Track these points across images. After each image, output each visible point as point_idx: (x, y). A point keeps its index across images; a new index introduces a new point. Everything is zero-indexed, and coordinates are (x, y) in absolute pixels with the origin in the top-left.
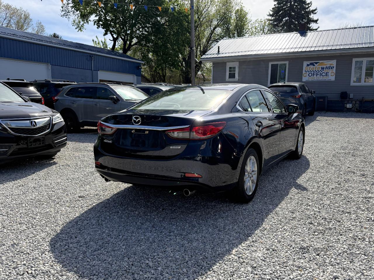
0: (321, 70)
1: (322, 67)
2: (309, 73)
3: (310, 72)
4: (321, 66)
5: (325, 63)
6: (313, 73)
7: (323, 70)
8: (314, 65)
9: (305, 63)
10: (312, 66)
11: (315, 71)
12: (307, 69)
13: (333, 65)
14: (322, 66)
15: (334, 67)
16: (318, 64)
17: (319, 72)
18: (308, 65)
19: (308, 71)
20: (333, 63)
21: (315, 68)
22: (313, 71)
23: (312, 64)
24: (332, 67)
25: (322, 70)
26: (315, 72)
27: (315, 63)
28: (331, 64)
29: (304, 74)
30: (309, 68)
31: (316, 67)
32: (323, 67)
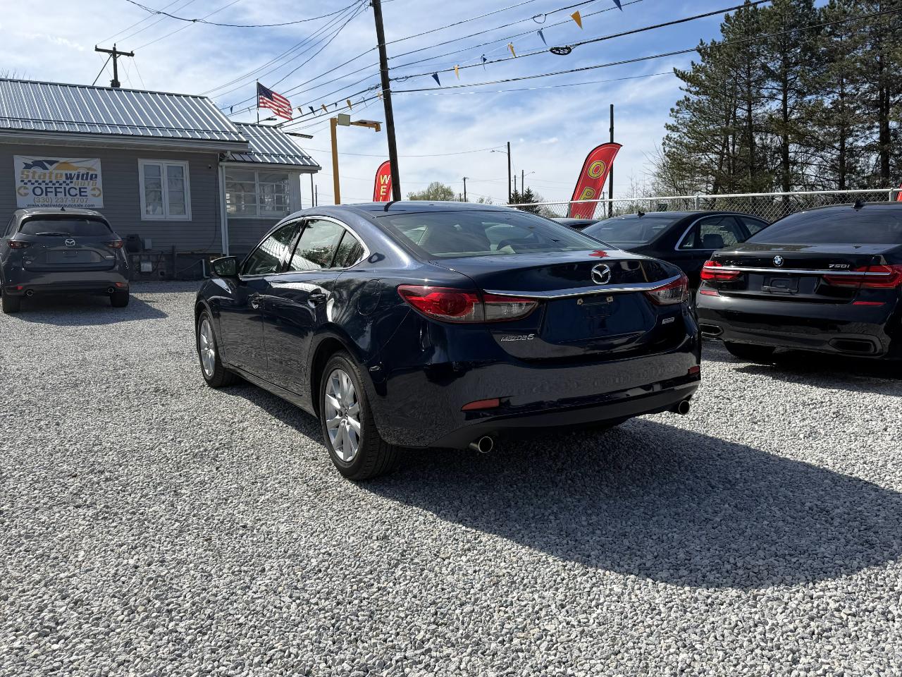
0: (64, 182)
1: (66, 174)
2: (34, 186)
3: (36, 185)
4: (64, 172)
5: (75, 165)
6: (46, 188)
7: (72, 182)
8: (46, 168)
9: (19, 162)
10: (39, 170)
11: (51, 182)
12: (28, 176)
13: (95, 170)
14: (68, 172)
15: (96, 175)
16: (55, 165)
17: (61, 184)
18: (28, 166)
19: (29, 181)
20: (95, 165)
21: (48, 175)
22: (44, 182)
23: (39, 164)
24: (92, 175)
25: (68, 182)
26: (50, 185)
27: (47, 162)
28: (89, 169)
29: (19, 189)
30: (31, 175)
31: (51, 173)
32: (71, 174)
